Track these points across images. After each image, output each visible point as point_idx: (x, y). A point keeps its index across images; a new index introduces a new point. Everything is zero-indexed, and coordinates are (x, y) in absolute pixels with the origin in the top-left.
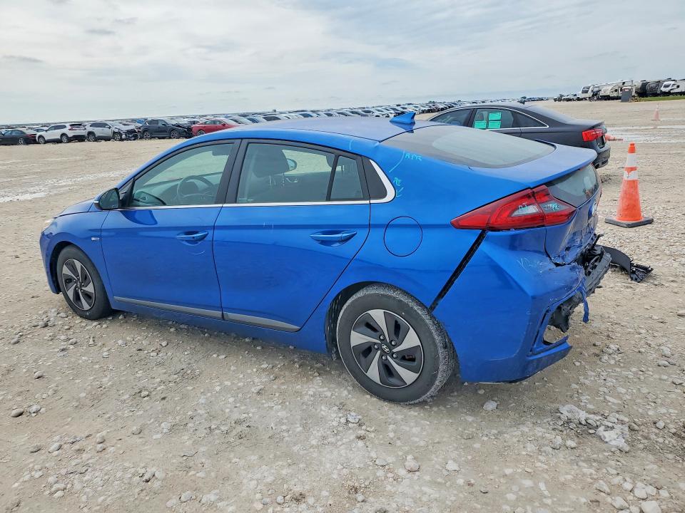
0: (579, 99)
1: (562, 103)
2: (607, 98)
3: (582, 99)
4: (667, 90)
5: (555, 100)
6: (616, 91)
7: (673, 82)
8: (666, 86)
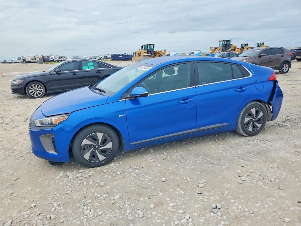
0: (15, 63)
1: (6, 64)
2: (30, 62)
3: (16, 63)
4: (52, 59)
5: (2, 63)
6: (33, 59)
7: (54, 57)
8: (51, 58)
